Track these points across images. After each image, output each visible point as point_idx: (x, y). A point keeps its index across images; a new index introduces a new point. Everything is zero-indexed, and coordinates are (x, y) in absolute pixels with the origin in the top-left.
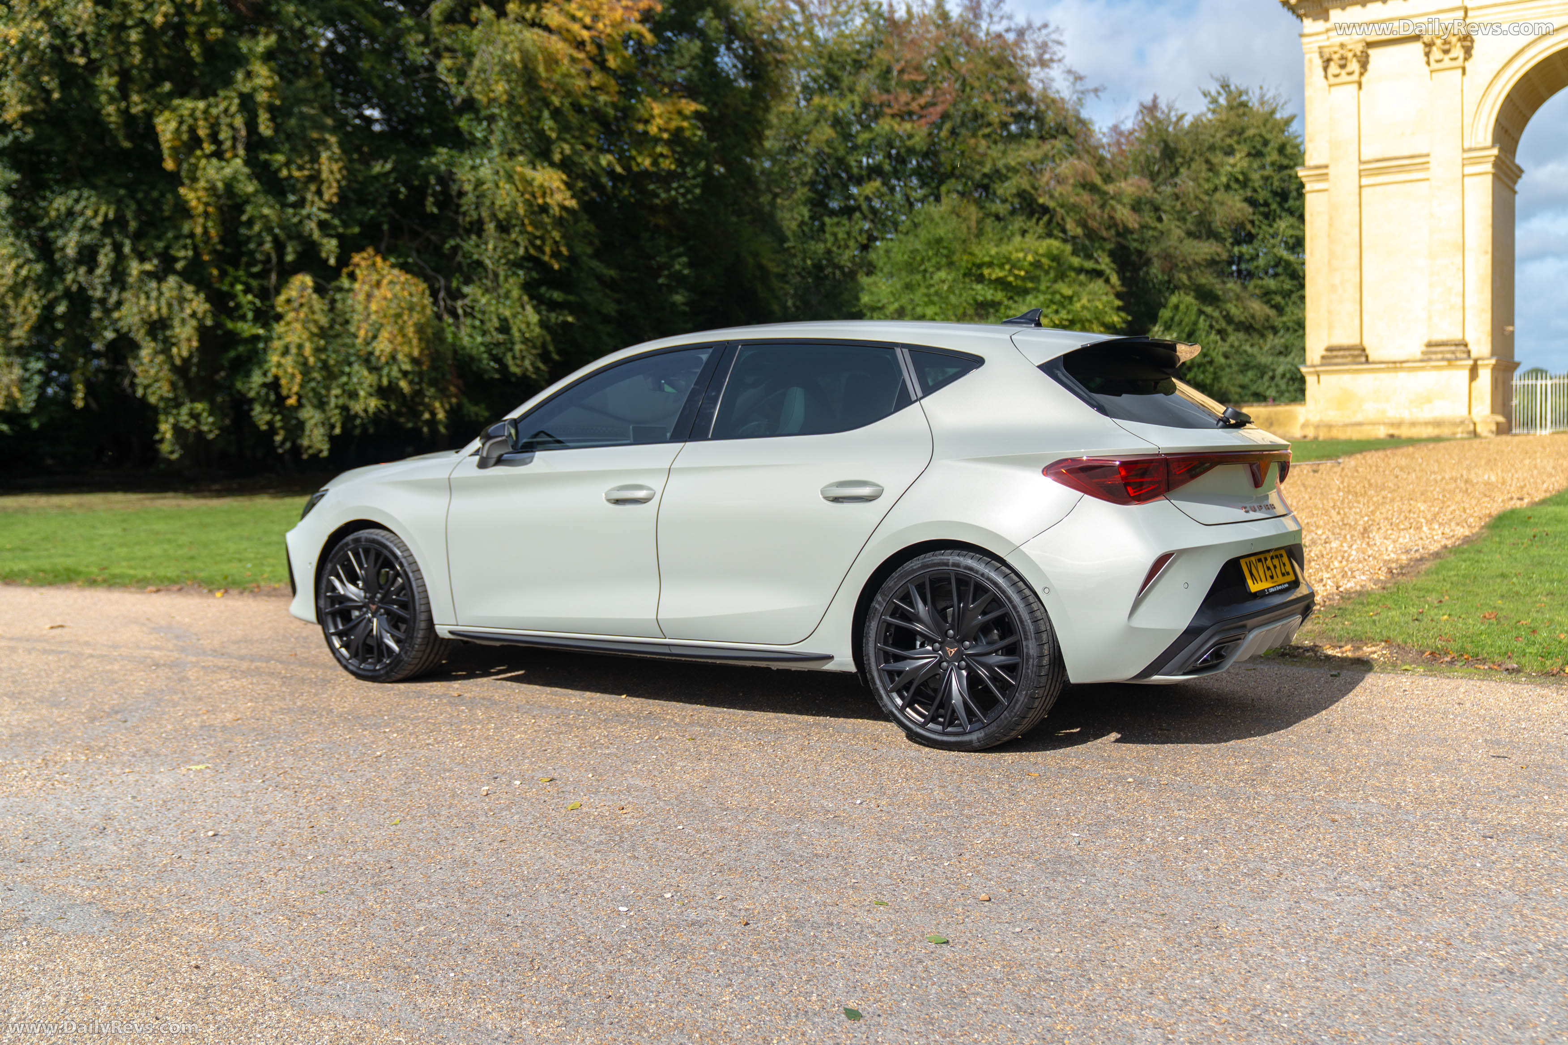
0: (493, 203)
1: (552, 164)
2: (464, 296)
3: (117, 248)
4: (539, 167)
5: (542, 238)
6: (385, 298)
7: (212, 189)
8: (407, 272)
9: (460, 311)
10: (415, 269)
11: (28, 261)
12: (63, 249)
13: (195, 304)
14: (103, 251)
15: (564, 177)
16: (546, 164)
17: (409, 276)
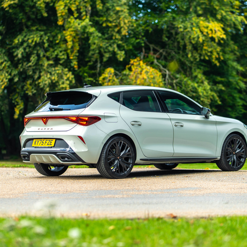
0: (190, 37)
1: (217, 20)
2: (177, 78)
3: (38, 55)
4: (211, 22)
5: (211, 52)
6: (143, 78)
7: (76, 31)
8: (153, 67)
9: (174, 85)
10: (156, 67)
11: (5, 61)
12: (17, 55)
13: (68, 76)
14: (33, 56)
15: (222, 26)
16: (214, 20)
17: (154, 69)
